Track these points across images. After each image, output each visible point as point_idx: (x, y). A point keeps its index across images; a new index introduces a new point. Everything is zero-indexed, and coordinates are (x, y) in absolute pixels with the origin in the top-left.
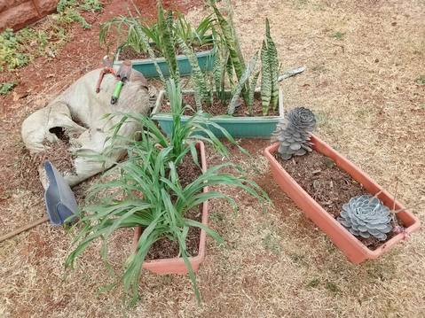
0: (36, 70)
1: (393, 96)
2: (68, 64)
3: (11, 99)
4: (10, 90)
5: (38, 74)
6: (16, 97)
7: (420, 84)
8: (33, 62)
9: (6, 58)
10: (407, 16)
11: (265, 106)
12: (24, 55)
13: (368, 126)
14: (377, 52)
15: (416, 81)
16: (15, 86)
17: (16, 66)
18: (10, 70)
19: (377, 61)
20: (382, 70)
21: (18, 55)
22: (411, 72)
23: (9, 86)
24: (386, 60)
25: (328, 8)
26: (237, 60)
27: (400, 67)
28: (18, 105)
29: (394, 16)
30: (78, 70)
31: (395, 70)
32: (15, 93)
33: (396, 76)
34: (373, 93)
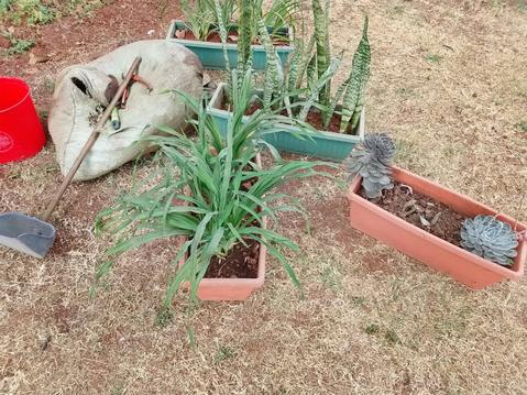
0: (62, 31)
1: (488, 138)
2: (104, 31)
3: (26, 62)
4: (26, 49)
5: (64, 37)
6: (33, 60)
7: (520, 130)
8: (59, 21)
9: (25, 9)
10: (515, 51)
11: (345, 122)
12: (50, 9)
13: (455, 167)
14: (477, 86)
15: (515, 126)
16: (33, 46)
17: (38, 22)
18: (29, 25)
19: (475, 96)
20: (479, 107)
21: (42, 8)
22: (511, 114)
23: (25, 43)
24: (485, 97)
25: (427, 25)
26: (323, 59)
27: (500, 107)
28: (35, 70)
29: (501, 47)
30: (115, 41)
31: (493, 110)
32: (32, 55)
33: (494, 116)
34: (466, 130)
